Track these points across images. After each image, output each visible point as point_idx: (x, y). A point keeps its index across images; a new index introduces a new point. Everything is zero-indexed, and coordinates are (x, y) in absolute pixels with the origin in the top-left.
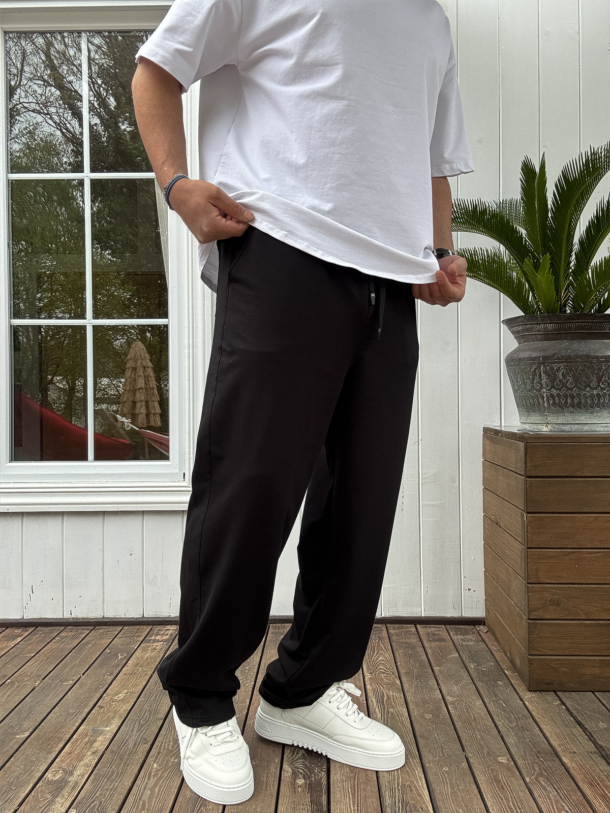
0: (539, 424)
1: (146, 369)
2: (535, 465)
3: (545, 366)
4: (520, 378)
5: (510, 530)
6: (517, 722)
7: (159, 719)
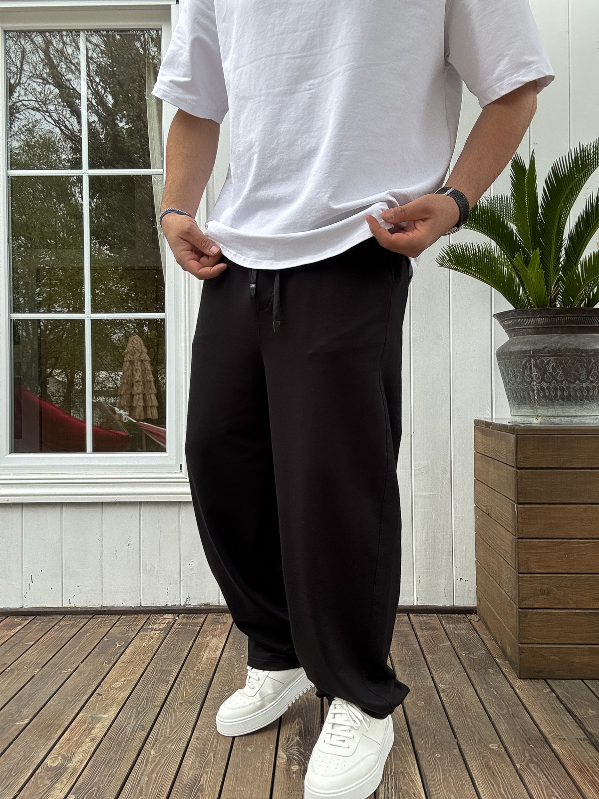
0: (529, 416)
1: (144, 362)
2: (525, 457)
3: (535, 359)
4: (511, 371)
5: (501, 521)
6: (508, 709)
7: (156, 706)
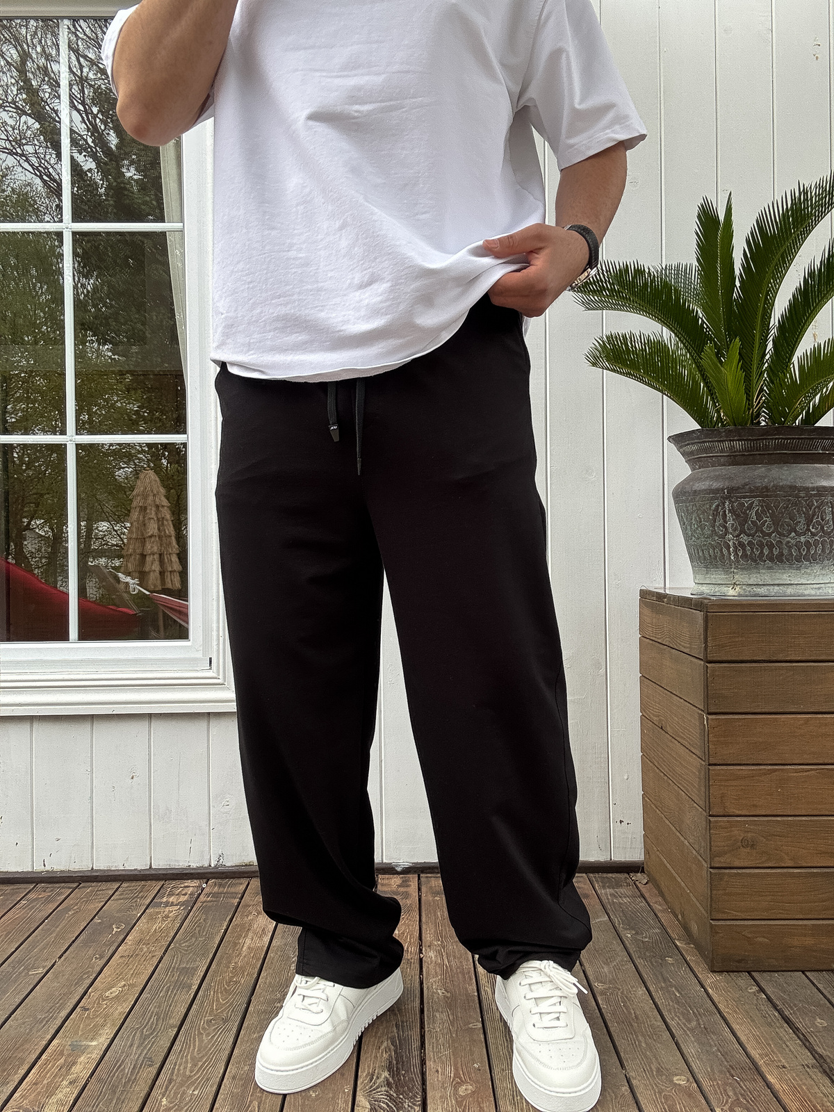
0: (722, 584)
1: (161, 509)
2: (719, 645)
3: (731, 501)
4: (695, 518)
5: (682, 737)
6: (698, 1020)
7: (172, 1027)
